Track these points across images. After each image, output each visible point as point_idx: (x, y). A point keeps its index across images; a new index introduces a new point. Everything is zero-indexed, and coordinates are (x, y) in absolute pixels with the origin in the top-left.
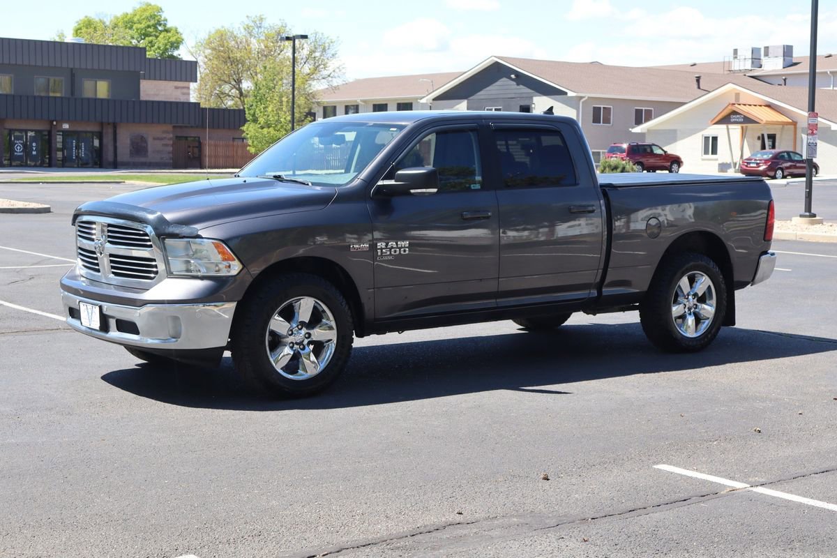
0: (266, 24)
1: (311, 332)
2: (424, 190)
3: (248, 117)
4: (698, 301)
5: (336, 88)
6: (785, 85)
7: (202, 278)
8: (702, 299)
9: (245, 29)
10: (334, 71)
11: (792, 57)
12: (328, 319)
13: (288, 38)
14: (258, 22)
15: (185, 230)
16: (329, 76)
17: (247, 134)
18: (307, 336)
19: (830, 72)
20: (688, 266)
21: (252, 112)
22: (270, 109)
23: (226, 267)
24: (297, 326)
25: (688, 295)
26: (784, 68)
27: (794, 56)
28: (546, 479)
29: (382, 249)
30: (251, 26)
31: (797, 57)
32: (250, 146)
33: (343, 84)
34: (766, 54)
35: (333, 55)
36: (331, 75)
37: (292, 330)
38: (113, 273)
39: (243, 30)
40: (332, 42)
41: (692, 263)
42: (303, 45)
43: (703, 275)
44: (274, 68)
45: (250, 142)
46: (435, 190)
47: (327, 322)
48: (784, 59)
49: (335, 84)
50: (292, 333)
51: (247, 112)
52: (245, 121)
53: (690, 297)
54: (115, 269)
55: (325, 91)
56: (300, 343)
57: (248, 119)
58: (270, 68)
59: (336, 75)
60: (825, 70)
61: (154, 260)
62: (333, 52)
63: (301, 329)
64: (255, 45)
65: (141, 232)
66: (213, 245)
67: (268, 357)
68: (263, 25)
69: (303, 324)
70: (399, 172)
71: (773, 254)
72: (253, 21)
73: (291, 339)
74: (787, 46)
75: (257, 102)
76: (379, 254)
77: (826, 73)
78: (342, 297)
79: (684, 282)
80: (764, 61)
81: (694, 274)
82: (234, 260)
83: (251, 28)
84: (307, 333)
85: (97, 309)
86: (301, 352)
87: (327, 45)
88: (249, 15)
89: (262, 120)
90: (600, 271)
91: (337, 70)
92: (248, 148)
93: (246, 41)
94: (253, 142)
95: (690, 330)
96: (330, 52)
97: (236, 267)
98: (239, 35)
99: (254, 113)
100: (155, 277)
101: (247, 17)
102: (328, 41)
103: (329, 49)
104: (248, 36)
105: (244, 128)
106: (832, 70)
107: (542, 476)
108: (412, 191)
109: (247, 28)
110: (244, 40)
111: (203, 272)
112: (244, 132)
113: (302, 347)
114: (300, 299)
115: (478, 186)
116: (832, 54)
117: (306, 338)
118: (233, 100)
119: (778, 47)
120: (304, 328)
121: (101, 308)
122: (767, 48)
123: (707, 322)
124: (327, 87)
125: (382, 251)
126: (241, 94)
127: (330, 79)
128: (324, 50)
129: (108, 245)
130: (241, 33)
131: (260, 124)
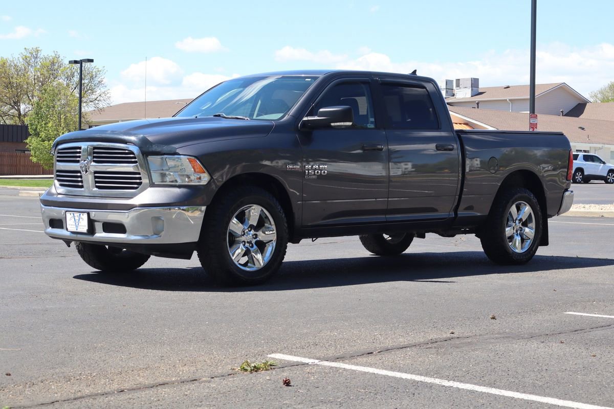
0: (41, 55)
1: (257, 233)
2: (342, 124)
3: (31, 131)
4: (522, 225)
5: (101, 110)
6: (478, 108)
7: (180, 187)
8: (525, 224)
9: (23, 59)
10: (100, 95)
11: (478, 88)
12: (271, 224)
13: (76, 62)
14: (34, 54)
15: (165, 148)
16: (96, 100)
17: (30, 146)
18: (254, 236)
19: (509, 100)
20: (516, 196)
21: (34, 127)
22: (50, 125)
23: (197, 179)
24: (248, 229)
25: (516, 220)
26: (472, 96)
27: (479, 87)
28: (493, 318)
29: (308, 170)
30: (28, 57)
31: (482, 88)
32: (32, 156)
33: (108, 107)
34: (458, 85)
35: (99, 82)
36: (98, 99)
37: (244, 232)
38: (97, 187)
39: (21, 60)
40: (98, 71)
41: (519, 195)
42: (74, 73)
43: (526, 205)
44: (53, 90)
45: (32, 152)
46: (350, 124)
47: (270, 226)
48: (472, 89)
49: (101, 106)
50: (244, 234)
51: (29, 128)
52: (28, 135)
53: (517, 222)
54: (98, 183)
55: (92, 113)
56: (250, 242)
57: (31, 133)
58: (50, 90)
59: (102, 99)
60: (505, 98)
61: (139, 174)
62: (99, 80)
63: (250, 231)
64: (31, 72)
65: (127, 151)
66: (188, 160)
67: (228, 252)
68: (39, 55)
69: (251, 227)
70: (321, 110)
71: (572, 192)
72: (30, 53)
73: (243, 238)
74: (474, 78)
75: (38, 119)
76: (307, 174)
77: (506, 100)
78: (280, 206)
79: (513, 209)
80: (456, 91)
81: (520, 204)
82: (204, 172)
83: (28, 59)
84: (255, 234)
85: (85, 216)
86: (251, 249)
87: (94, 73)
88: (27, 48)
89: (43, 135)
90: (457, 197)
91: (103, 95)
92: (31, 158)
93: (25, 69)
94: (35, 153)
95: (518, 247)
96: (97, 80)
97: (205, 179)
98: (18, 64)
99: (36, 128)
100: (138, 187)
101: (25, 49)
102: (95, 70)
103: (96, 77)
104: (26, 65)
105: (28, 141)
106: (510, 98)
107: (491, 316)
108: (332, 124)
109: (25, 58)
110: (23, 68)
111: (179, 182)
112: (27, 144)
113: (251, 245)
114: (251, 206)
115: (372, 126)
116: (510, 85)
117: (254, 238)
118: (12, 119)
119: (467, 80)
120: (253, 230)
121: (89, 214)
122: (458, 81)
123: (529, 241)
124: (94, 109)
125: (308, 172)
126: (20, 114)
127: (97, 102)
128: (92, 78)
129: (93, 163)
130: (21, 63)
131: (41, 137)
